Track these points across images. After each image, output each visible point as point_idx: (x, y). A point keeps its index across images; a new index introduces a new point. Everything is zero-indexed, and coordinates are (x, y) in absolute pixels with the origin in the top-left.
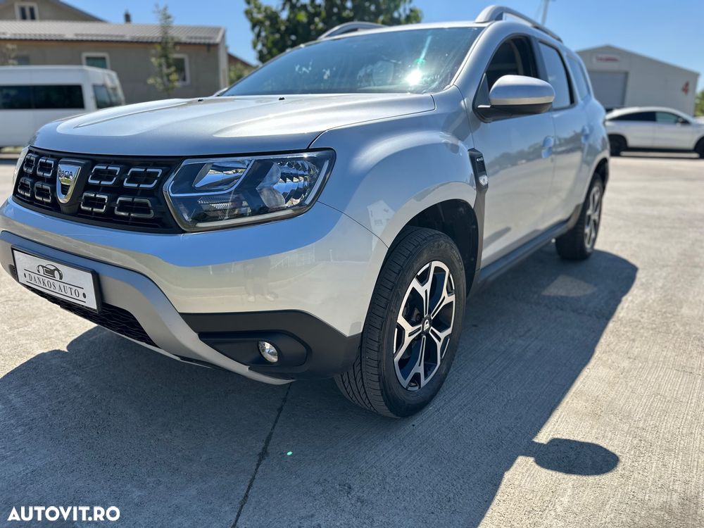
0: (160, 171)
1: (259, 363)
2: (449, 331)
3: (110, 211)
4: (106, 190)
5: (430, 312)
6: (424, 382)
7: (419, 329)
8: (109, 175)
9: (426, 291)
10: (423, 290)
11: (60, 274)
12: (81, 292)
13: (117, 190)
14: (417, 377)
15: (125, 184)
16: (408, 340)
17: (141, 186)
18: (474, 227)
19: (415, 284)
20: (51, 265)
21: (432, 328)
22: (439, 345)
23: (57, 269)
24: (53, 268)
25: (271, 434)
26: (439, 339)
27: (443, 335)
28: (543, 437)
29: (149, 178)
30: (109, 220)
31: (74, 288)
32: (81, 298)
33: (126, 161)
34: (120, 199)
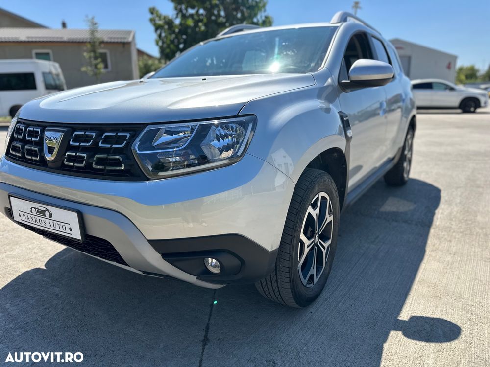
0: (128, 135)
1: (205, 274)
2: (329, 242)
3: (89, 165)
4: (84, 150)
5: (319, 229)
6: (316, 280)
7: (312, 242)
8: (87, 139)
9: (317, 214)
10: (315, 213)
11: (50, 214)
12: (68, 227)
13: (95, 149)
14: (312, 277)
15: (101, 145)
16: (306, 250)
17: (114, 146)
18: (344, 166)
19: (310, 210)
20: (42, 207)
21: (320, 240)
22: (324, 252)
23: (47, 210)
24: (44, 209)
25: (208, 325)
26: (324, 248)
27: (326, 245)
28: (404, 316)
29: (119, 140)
30: (87, 172)
31: (62, 224)
32: (68, 231)
33: (100, 128)
34: (96, 156)
